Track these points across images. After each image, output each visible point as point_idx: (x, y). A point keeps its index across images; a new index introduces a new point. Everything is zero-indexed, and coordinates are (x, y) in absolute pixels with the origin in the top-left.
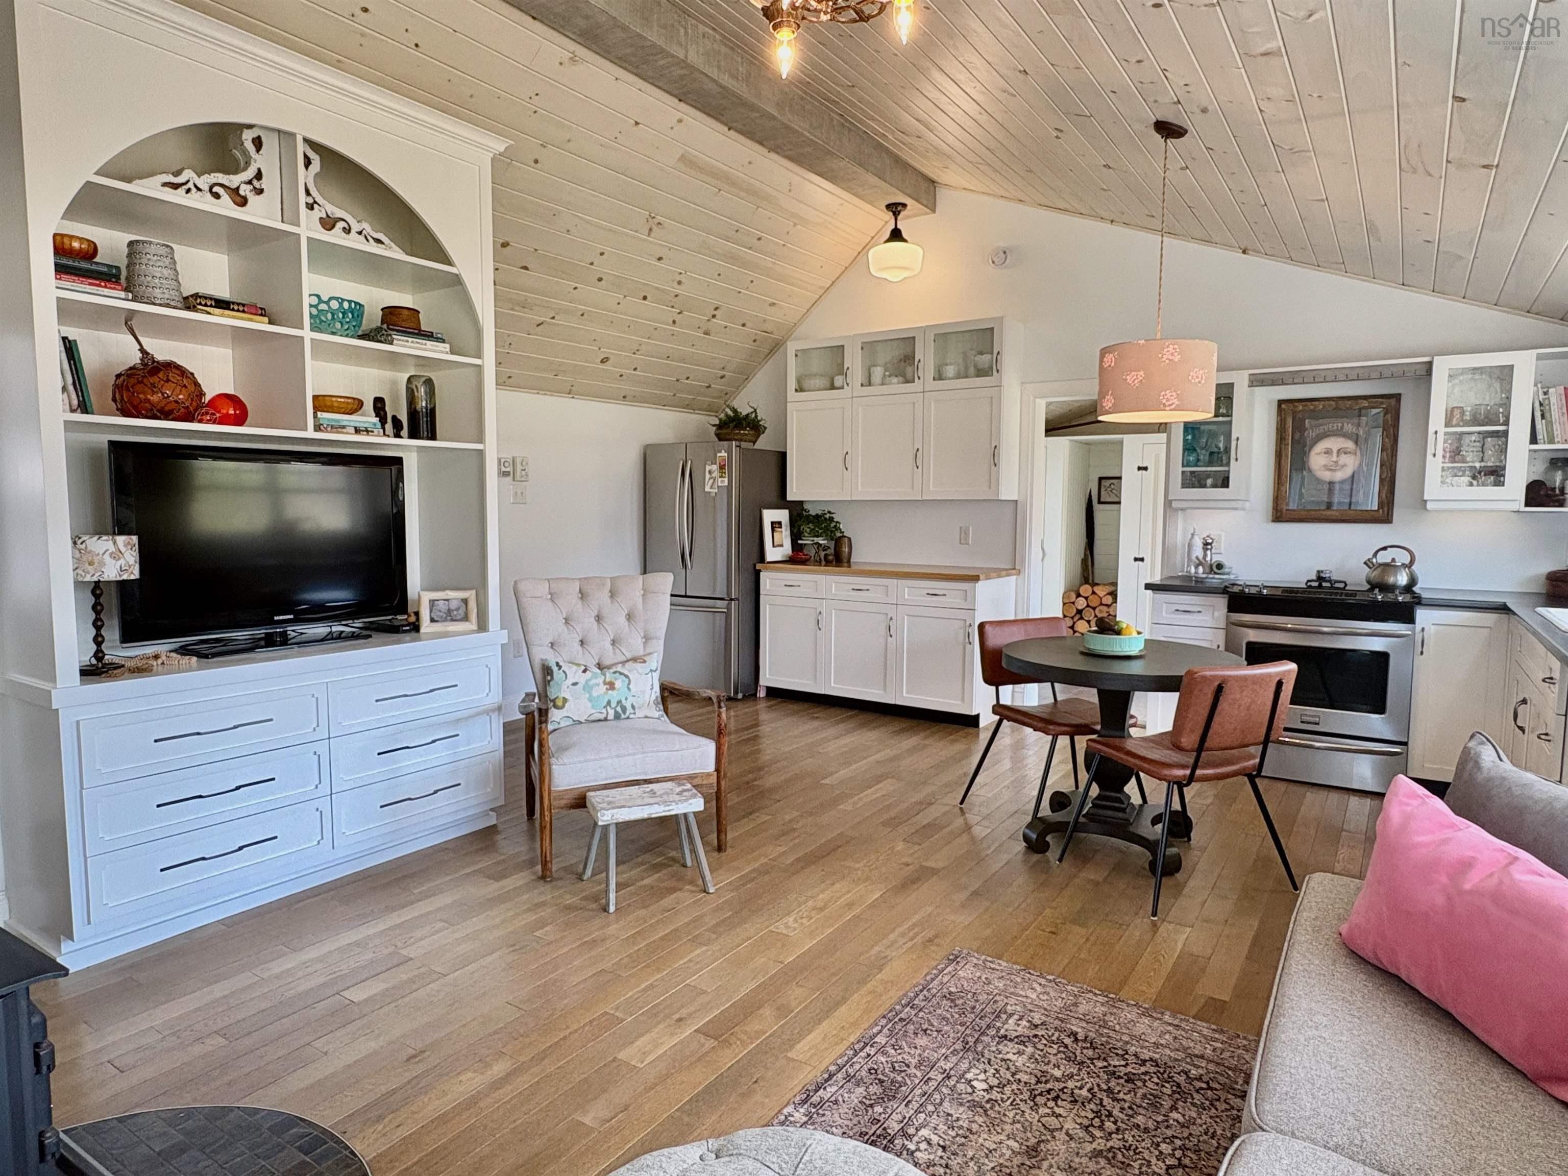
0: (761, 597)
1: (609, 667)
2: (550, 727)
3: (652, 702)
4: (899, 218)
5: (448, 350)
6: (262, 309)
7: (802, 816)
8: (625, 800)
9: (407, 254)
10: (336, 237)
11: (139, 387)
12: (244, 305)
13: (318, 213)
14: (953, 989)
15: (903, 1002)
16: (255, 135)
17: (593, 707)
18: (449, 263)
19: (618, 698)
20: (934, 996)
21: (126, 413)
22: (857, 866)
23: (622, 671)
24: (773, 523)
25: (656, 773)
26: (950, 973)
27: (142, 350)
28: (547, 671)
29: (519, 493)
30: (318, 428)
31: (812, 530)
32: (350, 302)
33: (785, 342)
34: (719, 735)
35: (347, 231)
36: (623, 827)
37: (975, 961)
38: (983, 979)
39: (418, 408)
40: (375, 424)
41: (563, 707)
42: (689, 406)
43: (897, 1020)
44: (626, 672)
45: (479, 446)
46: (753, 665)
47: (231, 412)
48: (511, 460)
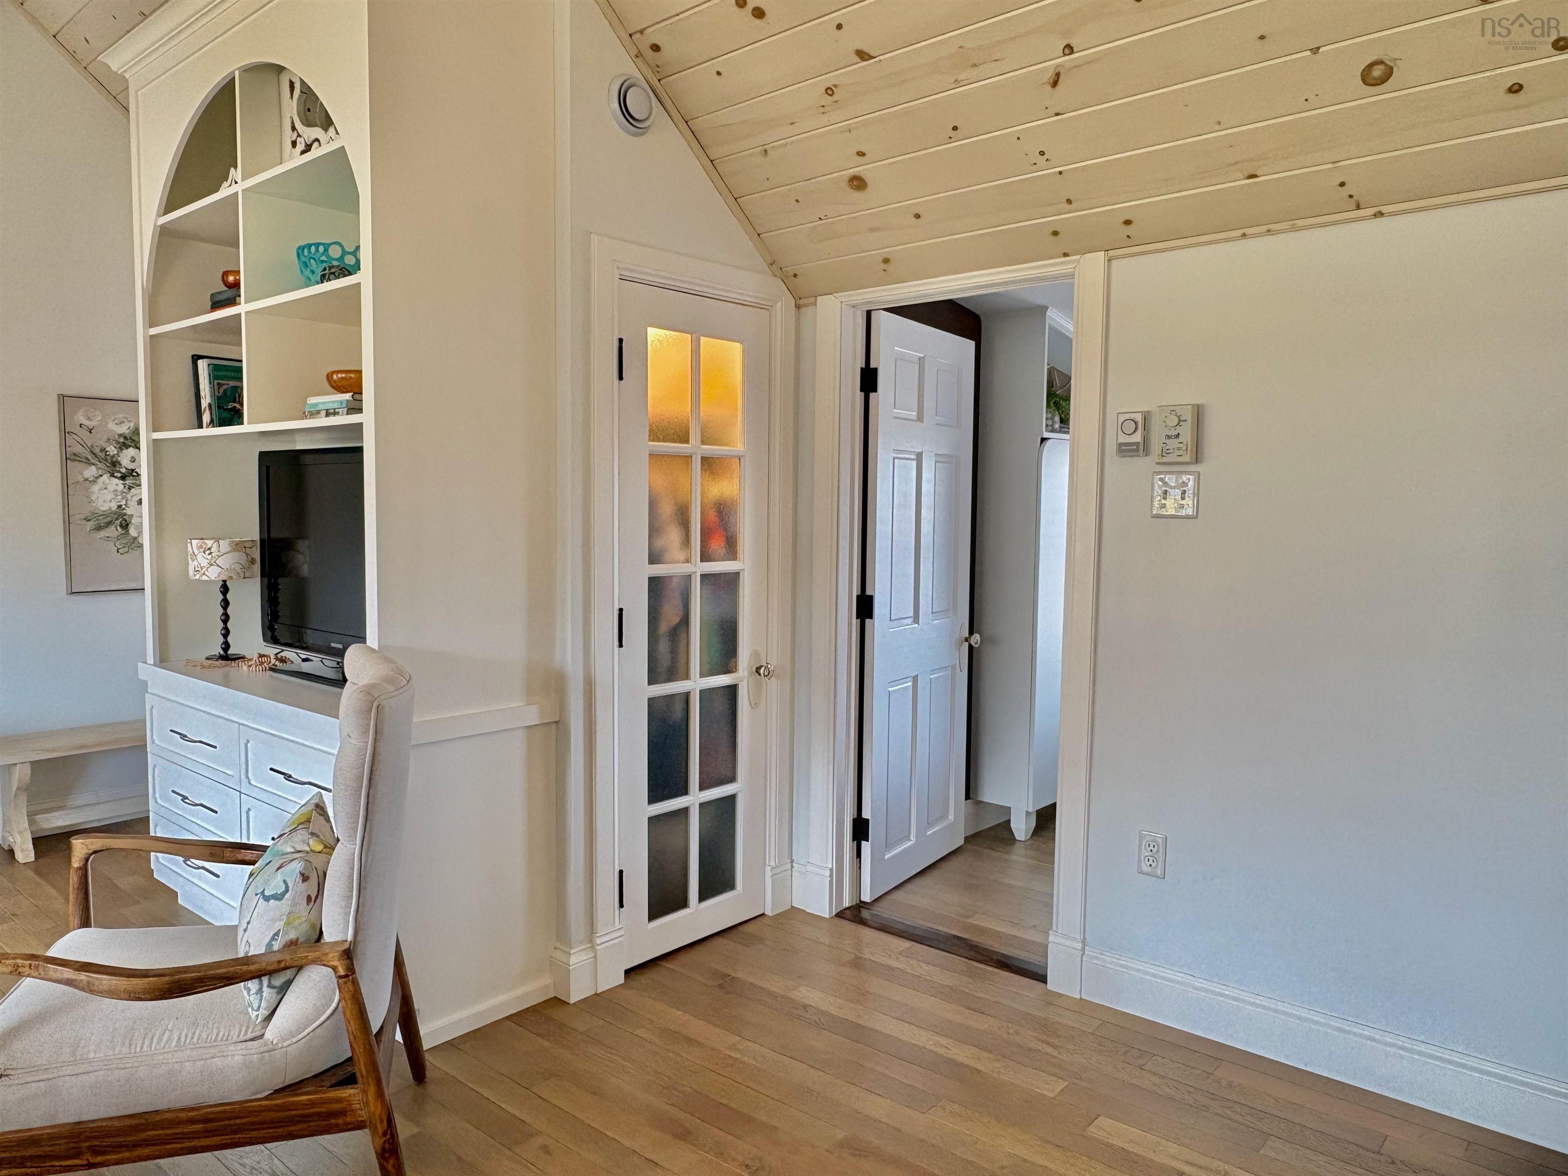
13: (299, 146)
48: (1147, 417)
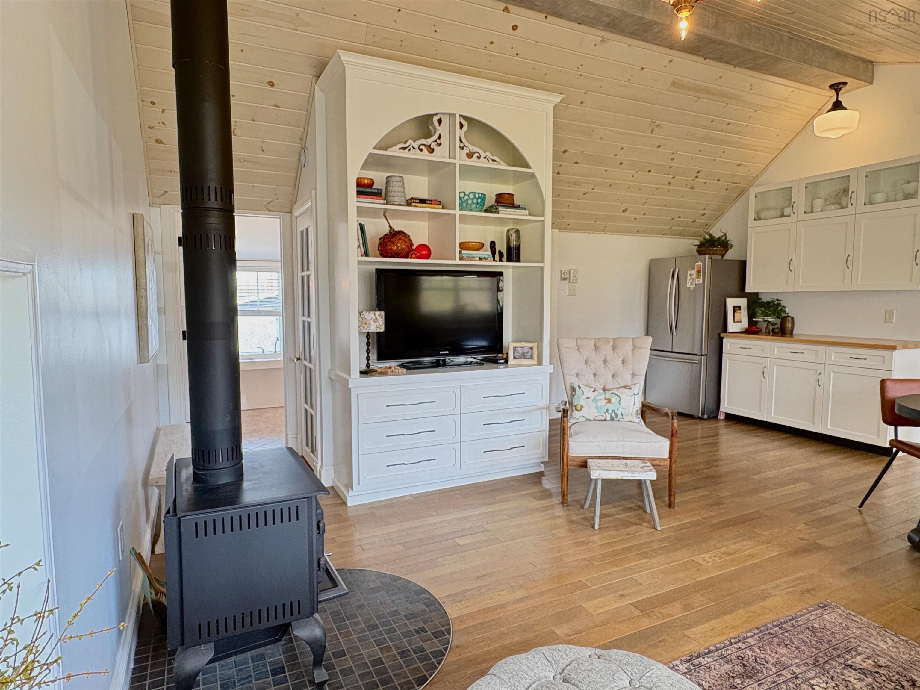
0: (723, 355)
1: (609, 390)
2: (572, 421)
3: (634, 413)
4: (840, 93)
5: (527, 214)
6: (439, 202)
7: (731, 496)
8: (609, 467)
9: (508, 165)
10: (474, 162)
11: (389, 243)
12: (431, 201)
13: (466, 151)
14: (816, 625)
15: (774, 623)
16: (439, 118)
17: (598, 412)
18: (528, 167)
19: (613, 409)
20: (800, 626)
21: (382, 255)
22: (764, 533)
23: (616, 393)
24: (734, 307)
25: (631, 454)
26: (817, 614)
27: (390, 227)
28: (573, 389)
29: (572, 290)
30: (461, 258)
31: (763, 312)
32: (479, 194)
33: (748, 190)
34: (672, 436)
35: (479, 158)
36: (607, 482)
37: (840, 612)
38: (844, 625)
39: (512, 245)
40: (489, 255)
41: (580, 410)
42: (681, 234)
43: (766, 632)
44: (619, 394)
45: (542, 265)
46: (716, 398)
47: (424, 253)
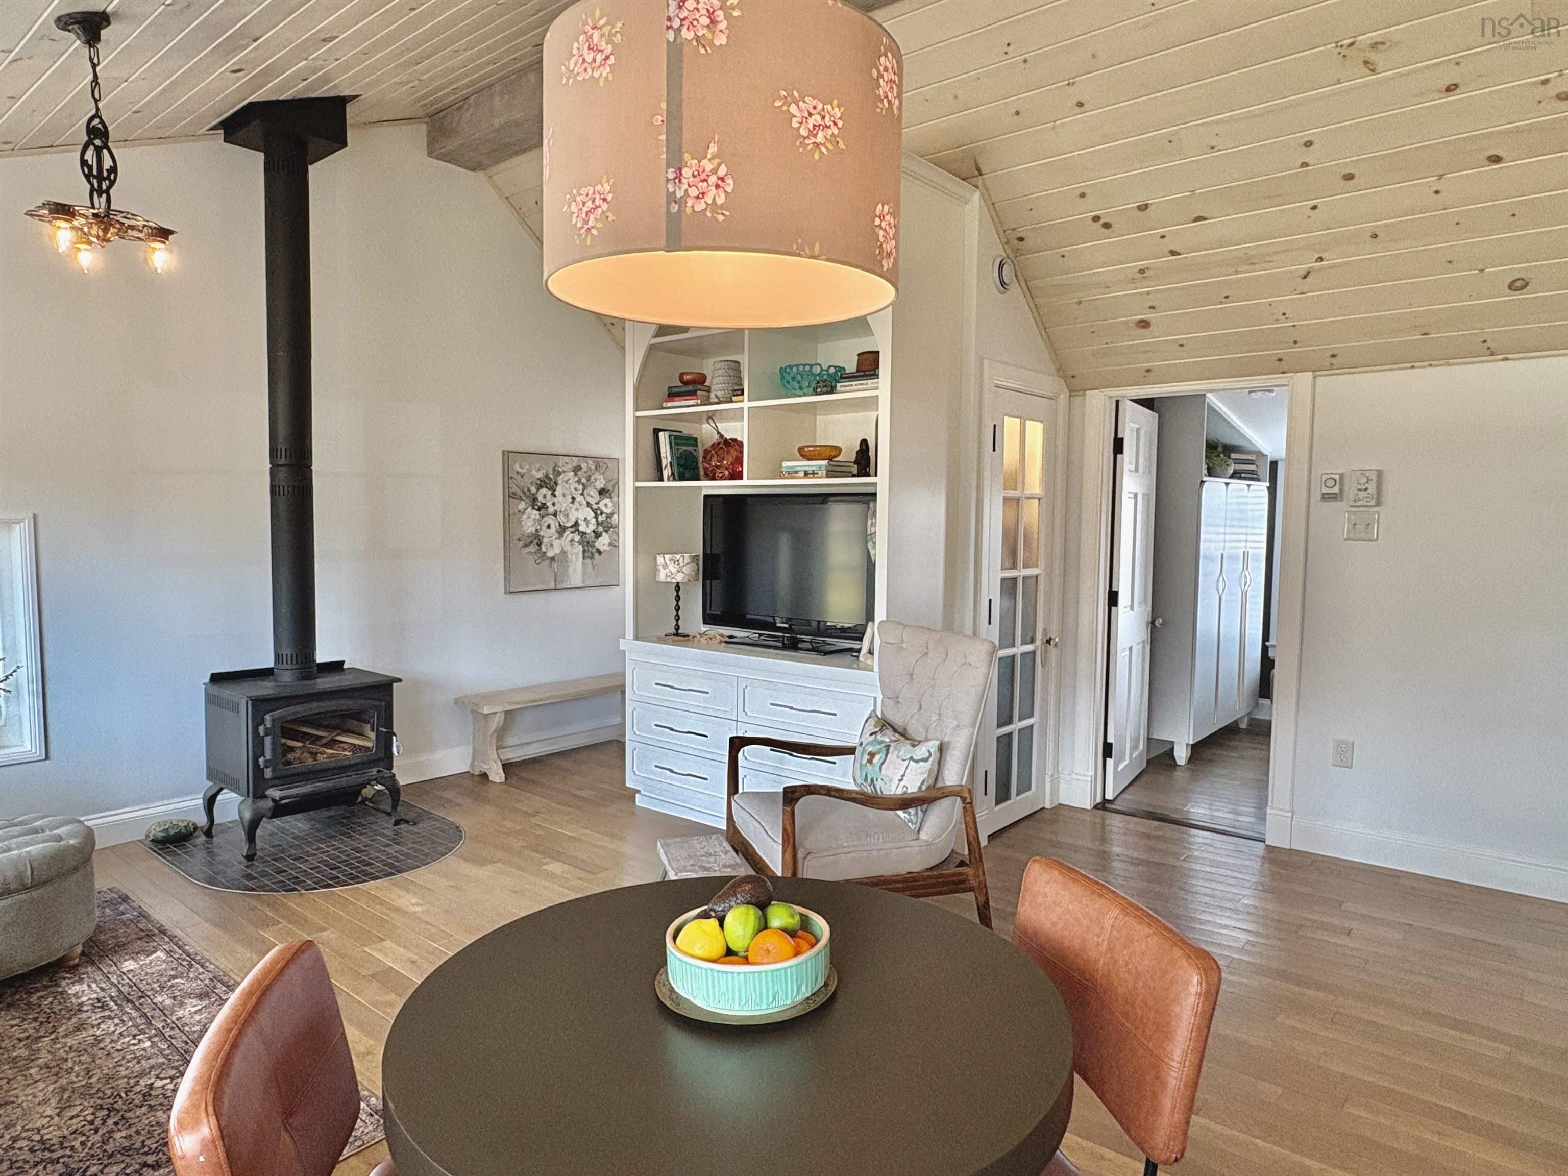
27: (719, 433)
29: (1362, 525)
48: (1342, 476)
